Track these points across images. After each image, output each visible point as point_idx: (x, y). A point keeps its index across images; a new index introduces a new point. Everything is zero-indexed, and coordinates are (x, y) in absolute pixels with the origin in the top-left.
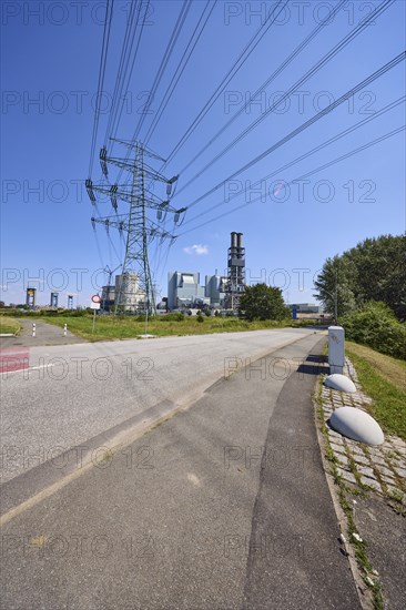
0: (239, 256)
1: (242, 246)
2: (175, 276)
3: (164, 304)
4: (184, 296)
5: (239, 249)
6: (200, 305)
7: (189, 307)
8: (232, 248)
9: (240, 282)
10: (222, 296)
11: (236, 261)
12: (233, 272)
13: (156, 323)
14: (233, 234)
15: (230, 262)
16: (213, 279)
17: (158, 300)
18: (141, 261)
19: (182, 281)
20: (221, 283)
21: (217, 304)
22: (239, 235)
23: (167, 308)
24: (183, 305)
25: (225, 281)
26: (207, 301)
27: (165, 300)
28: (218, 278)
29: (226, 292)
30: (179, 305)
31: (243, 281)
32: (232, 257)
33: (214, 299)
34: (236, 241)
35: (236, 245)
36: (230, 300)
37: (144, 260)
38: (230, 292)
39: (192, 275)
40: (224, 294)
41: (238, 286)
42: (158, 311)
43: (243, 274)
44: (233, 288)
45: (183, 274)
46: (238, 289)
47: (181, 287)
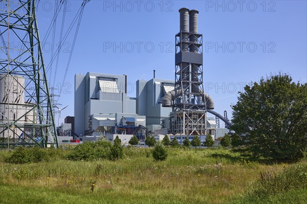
0: (193, 47)
1: (197, 31)
2: (86, 80)
3: (68, 126)
4: (101, 113)
5: (193, 36)
6: (129, 127)
7: (111, 131)
8: (181, 34)
9: (195, 90)
10: (165, 112)
11: (187, 56)
12: (184, 73)
13: (60, 163)
14: (182, 11)
15: (178, 57)
16: (150, 86)
17: (59, 121)
19: (98, 88)
20: (163, 93)
21: (156, 127)
22: (192, 13)
23: (73, 133)
24: (101, 129)
25: (169, 89)
26: (141, 121)
27: (69, 120)
28: (158, 83)
29: (173, 106)
30: (94, 127)
31: (200, 87)
32: (183, 48)
33: (152, 118)
34: (187, 23)
35: (187, 29)
36: (179, 119)
37: (29, 30)
38: (180, 106)
39: (114, 79)
40: (170, 110)
41: (192, 97)
42: (60, 139)
43: (199, 77)
44: (184, 100)
45: (99, 78)
46: (193, 100)
47: (97, 98)
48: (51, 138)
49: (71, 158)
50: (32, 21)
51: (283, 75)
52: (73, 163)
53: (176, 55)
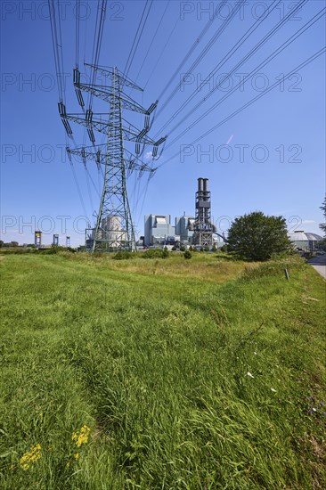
0: (205, 199)
1: (208, 190)
2: (150, 218)
3: (142, 241)
4: (158, 234)
5: (205, 193)
6: (172, 242)
7: (163, 243)
8: (199, 192)
9: (206, 222)
10: (190, 234)
11: (203, 203)
12: (200, 213)
13: (138, 260)
14: (199, 180)
15: (197, 204)
16: (182, 220)
17: (137, 239)
18: (121, 196)
19: (156, 222)
20: (189, 224)
21: (186, 241)
22: (205, 180)
23: (144, 245)
24: (158, 242)
25: (192, 222)
26: (178, 238)
27: (142, 238)
28: (186, 219)
29: (194, 230)
30: (154, 242)
31: (209, 220)
32: (200, 200)
33: (183, 237)
34: (202, 186)
35: (202, 189)
36: (198, 237)
37: (123, 194)
38: (198, 230)
39: (164, 217)
40: (193, 232)
41: (205, 225)
42: (138, 247)
43: (209, 214)
44: (200, 227)
45: (156, 217)
46: (205, 227)
47: (155, 227)
48: (133, 247)
49: (143, 257)
50: (124, 189)
51: (258, 211)
52: (144, 260)
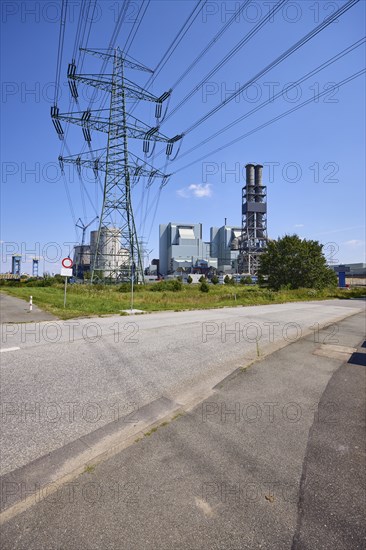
0: (258, 198)
1: (262, 184)
2: (169, 229)
3: (155, 267)
4: (181, 256)
5: (258, 188)
6: (203, 268)
7: (189, 271)
8: (248, 187)
9: (260, 235)
10: (234, 255)
11: (253, 206)
12: (250, 221)
14: (248, 167)
15: (245, 207)
16: (221, 232)
17: (147, 263)
18: (123, 211)
19: (178, 236)
20: (233, 236)
21: (227, 267)
22: (257, 168)
23: (158, 273)
24: (180, 270)
25: (238, 234)
26: (213, 263)
27: (155, 262)
28: (229, 229)
29: (240, 250)
30: (175, 268)
31: (264, 233)
32: (248, 200)
33: (222, 261)
34: (253, 177)
35: (253, 183)
36: (246, 260)
38: (247, 249)
39: (191, 228)
40: (238, 252)
41: (257, 241)
42: (147, 278)
43: (263, 224)
44: (250, 244)
45: (179, 227)
46: (258, 244)
47: (177, 244)
48: (140, 277)
49: (152, 290)
53: (243, 206)
